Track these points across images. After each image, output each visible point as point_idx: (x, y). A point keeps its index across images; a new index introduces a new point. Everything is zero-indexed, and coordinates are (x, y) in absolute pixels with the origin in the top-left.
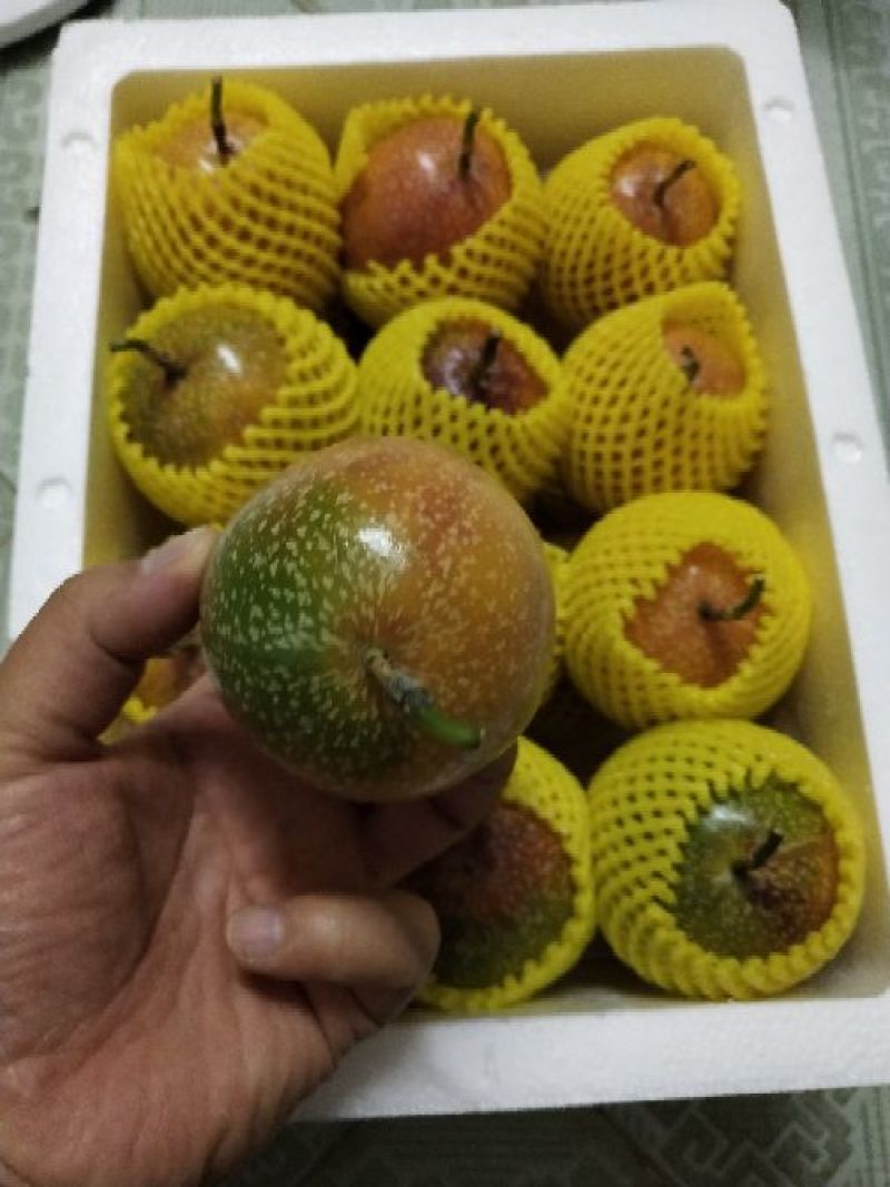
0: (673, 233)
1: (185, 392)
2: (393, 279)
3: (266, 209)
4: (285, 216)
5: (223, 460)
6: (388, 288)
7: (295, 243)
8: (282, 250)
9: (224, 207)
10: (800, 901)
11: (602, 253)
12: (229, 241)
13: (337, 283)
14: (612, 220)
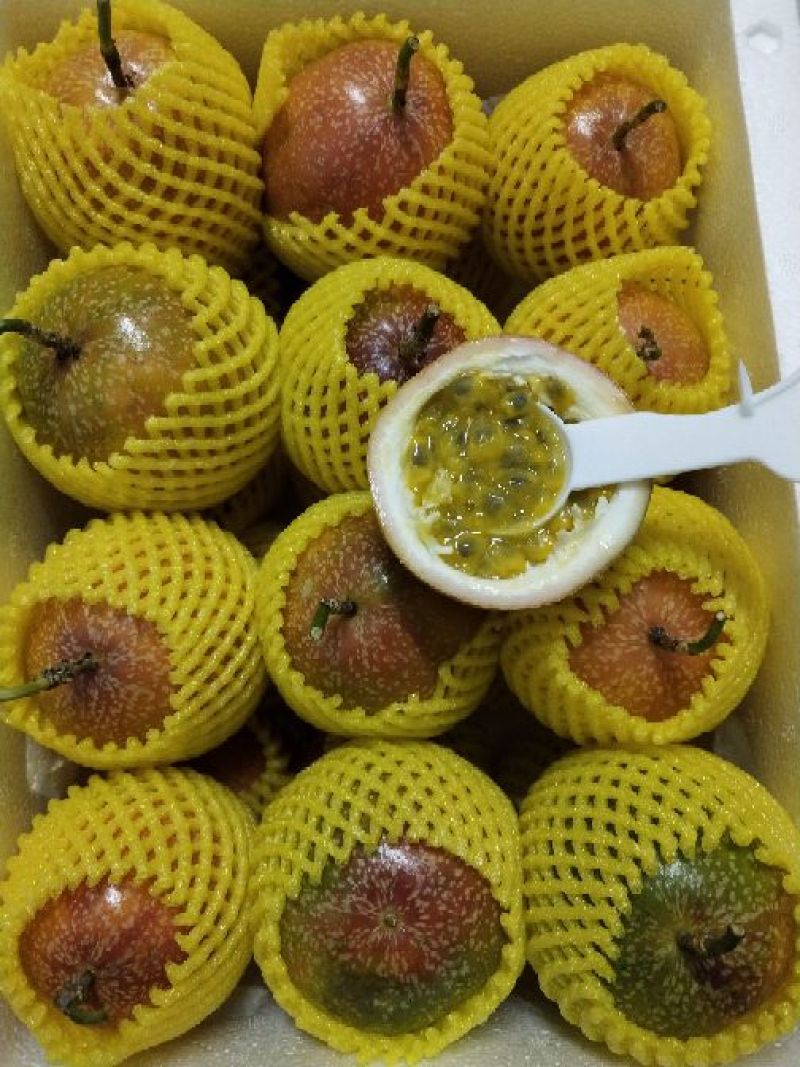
1: (80, 374)
2: (318, 232)
3: (171, 154)
5: (124, 452)
6: (313, 240)
7: (207, 191)
9: (124, 153)
11: (553, 204)
12: (130, 190)
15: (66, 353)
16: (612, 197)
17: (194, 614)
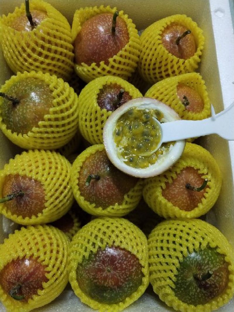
1: (19, 109)
2: (90, 68)
3: (47, 45)
4: (53, 47)
5: (32, 132)
7: (57, 56)
8: (53, 59)
9: (33, 45)
12: (35, 56)
15: (15, 103)
16: (176, 59)
17: (52, 179)
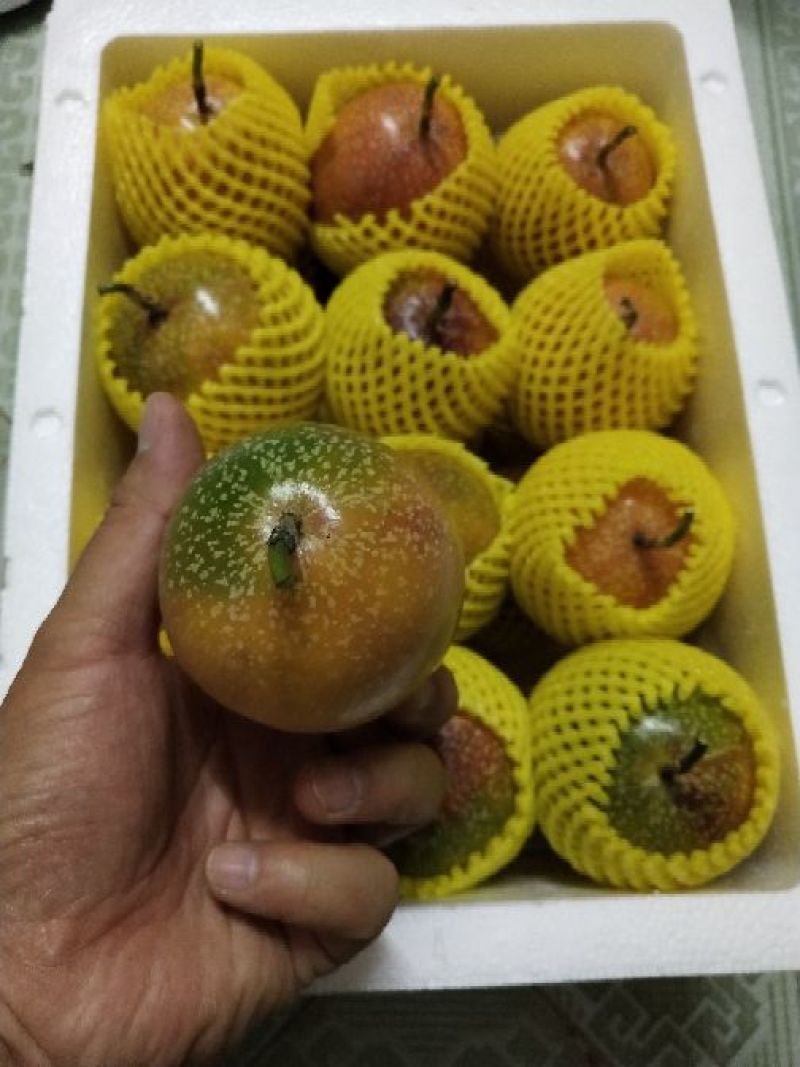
0: (614, 193)
1: (167, 332)
2: (357, 231)
3: (242, 165)
4: (259, 172)
5: (201, 394)
6: (353, 239)
7: (268, 196)
9: (204, 163)
10: (721, 803)
11: (549, 210)
12: (208, 193)
13: (306, 233)
14: (559, 180)
15: (156, 315)
